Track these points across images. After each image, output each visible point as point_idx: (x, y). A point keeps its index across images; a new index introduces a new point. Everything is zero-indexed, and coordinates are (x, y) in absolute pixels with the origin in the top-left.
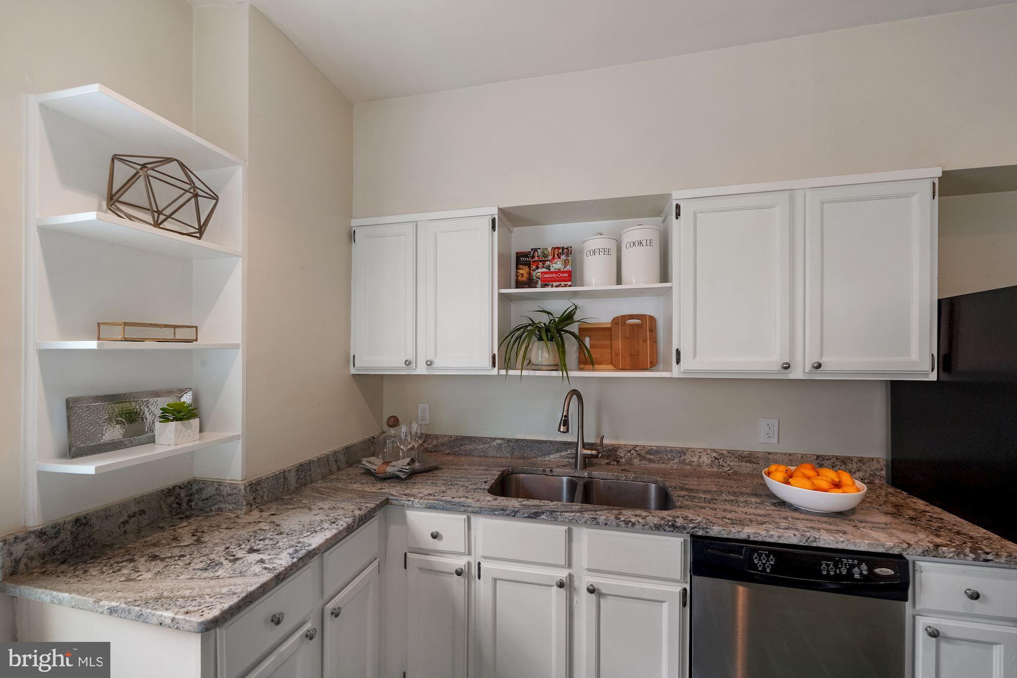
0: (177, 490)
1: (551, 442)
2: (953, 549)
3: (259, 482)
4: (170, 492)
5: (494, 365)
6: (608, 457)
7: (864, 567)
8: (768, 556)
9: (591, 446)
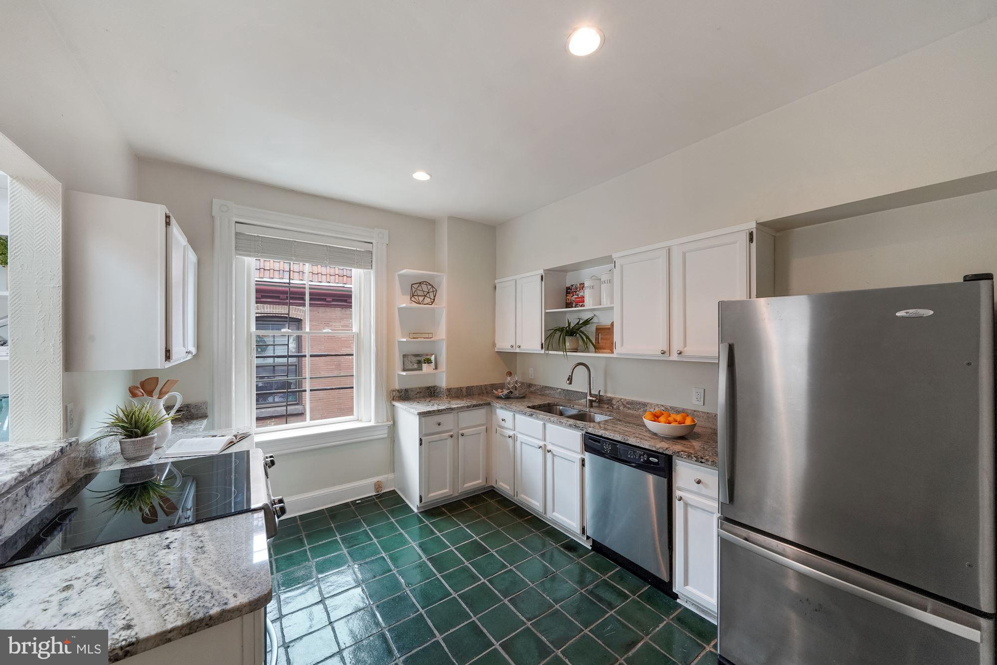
0: (430, 388)
1: (582, 392)
2: (686, 454)
3: (450, 389)
4: (428, 388)
5: (542, 348)
6: (608, 404)
7: (645, 456)
8: (609, 445)
9: (595, 396)
